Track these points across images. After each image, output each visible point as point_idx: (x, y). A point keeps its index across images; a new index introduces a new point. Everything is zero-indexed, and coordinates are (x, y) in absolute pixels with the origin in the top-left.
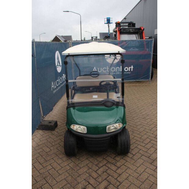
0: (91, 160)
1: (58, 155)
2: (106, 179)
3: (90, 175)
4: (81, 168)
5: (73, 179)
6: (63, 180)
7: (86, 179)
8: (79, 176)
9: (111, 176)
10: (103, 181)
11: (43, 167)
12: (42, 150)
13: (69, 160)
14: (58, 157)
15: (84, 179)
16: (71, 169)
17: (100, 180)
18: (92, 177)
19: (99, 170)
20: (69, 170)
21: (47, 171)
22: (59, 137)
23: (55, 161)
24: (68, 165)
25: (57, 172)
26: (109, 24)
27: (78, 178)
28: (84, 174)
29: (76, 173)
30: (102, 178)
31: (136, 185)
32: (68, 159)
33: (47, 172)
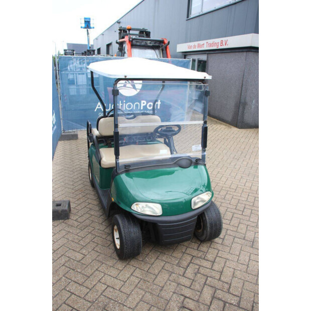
0: (164, 258)
1: (104, 262)
2: (205, 284)
3: (179, 284)
4: (157, 276)
5: (154, 296)
6: (139, 303)
7: (176, 291)
8: (161, 290)
9: (210, 277)
10: (203, 288)
11: (88, 290)
12: (68, 259)
13: (128, 266)
14: (106, 264)
15: (174, 293)
16: (141, 281)
17: (198, 287)
18: (184, 286)
19: (187, 272)
20: (138, 283)
21: (102, 294)
22: (85, 230)
23: (105, 274)
24: (132, 274)
25: (121, 292)
26: (89, 29)
27: (163, 294)
28: (168, 284)
29: (155, 286)
30: (199, 283)
31: (251, 282)
32: (125, 266)
33: (102, 296)
